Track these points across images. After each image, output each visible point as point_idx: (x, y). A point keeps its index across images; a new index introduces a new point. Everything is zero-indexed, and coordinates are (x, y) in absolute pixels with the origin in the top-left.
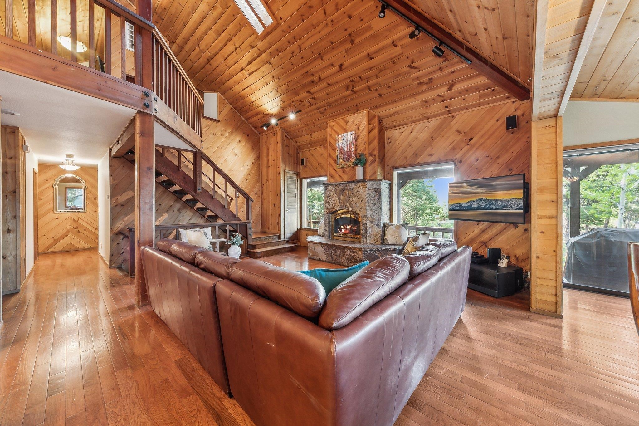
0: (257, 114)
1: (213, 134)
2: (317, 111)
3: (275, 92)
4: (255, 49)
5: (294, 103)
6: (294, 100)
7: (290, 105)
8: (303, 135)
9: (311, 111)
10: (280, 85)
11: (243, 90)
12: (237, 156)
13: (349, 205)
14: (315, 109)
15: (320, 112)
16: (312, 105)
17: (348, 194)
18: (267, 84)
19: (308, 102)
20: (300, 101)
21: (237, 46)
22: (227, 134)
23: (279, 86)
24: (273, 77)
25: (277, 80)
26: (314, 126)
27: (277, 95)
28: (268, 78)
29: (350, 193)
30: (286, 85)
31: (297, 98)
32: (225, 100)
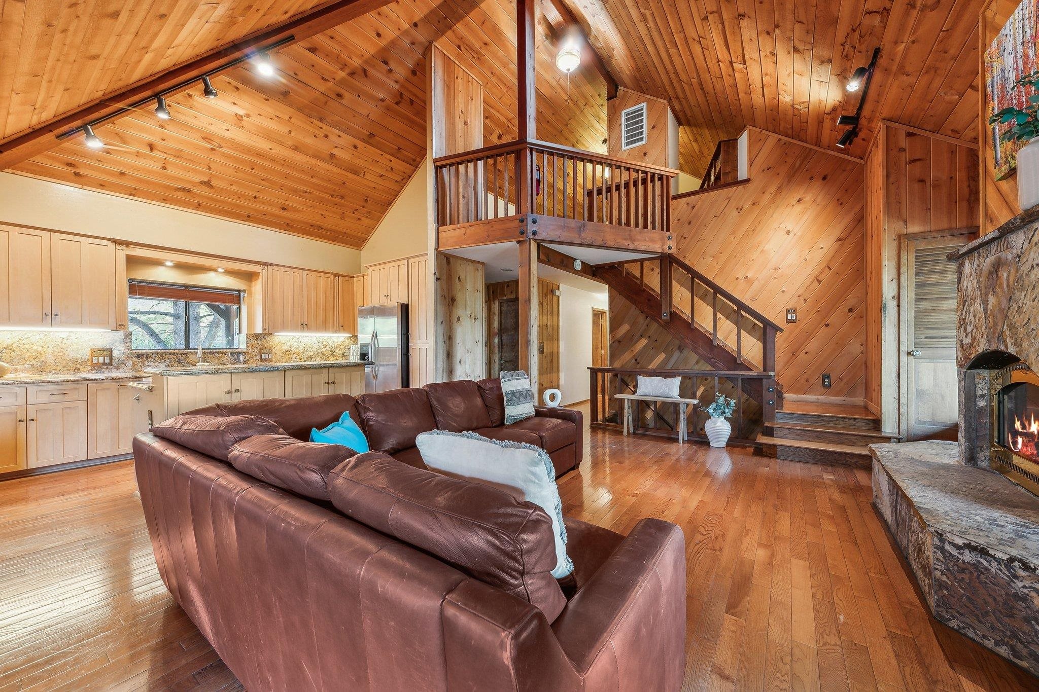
0: (820, 122)
1: (737, 209)
2: (914, 13)
3: (797, 56)
4: (710, 17)
5: (847, 47)
6: (840, 37)
7: (846, 56)
8: (953, 106)
9: (902, 28)
10: (789, 34)
11: (763, 95)
12: (791, 234)
13: (1008, 333)
14: (907, 14)
15: (924, 8)
16: (887, 11)
17: (1008, 286)
18: (773, 54)
19: (870, 13)
20: (854, 30)
21: (697, 38)
22: (767, 197)
23: (790, 39)
24: (768, 33)
25: (777, 31)
26: (955, 58)
27: (807, 58)
28: (766, 44)
29: (1011, 279)
30: (797, 25)
31: (842, 30)
32: (763, 131)
